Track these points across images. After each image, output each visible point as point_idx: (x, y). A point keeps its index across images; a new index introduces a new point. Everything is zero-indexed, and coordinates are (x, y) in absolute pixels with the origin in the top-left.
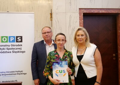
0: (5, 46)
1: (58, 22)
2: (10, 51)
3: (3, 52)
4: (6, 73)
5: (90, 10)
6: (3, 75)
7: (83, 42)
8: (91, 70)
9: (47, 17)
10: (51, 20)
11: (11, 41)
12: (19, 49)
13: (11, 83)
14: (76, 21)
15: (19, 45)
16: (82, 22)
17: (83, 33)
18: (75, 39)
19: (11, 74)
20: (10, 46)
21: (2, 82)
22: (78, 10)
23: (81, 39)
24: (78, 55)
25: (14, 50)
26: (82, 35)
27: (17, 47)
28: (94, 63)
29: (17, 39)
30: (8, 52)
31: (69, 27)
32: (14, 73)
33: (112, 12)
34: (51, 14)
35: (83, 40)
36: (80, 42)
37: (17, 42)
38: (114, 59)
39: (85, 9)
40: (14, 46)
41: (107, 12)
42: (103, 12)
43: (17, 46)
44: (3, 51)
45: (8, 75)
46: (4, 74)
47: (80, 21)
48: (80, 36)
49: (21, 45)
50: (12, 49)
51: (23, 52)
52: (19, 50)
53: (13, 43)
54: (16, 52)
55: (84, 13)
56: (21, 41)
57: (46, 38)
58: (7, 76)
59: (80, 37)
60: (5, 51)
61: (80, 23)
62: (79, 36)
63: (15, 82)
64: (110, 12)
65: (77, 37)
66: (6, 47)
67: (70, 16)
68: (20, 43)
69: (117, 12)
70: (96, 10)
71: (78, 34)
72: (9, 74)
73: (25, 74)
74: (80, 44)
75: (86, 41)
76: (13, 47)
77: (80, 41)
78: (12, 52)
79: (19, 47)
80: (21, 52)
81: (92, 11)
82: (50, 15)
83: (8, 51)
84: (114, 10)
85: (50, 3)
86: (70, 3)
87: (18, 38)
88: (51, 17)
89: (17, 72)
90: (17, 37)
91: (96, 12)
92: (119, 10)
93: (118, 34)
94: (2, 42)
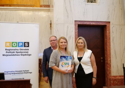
0: (15, 50)
1: (58, 31)
2: (19, 54)
4: (15, 72)
5: (83, 22)
6: (12, 74)
7: (82, 48)
8: (88, 69)
10: (51, 29)
11: (20, 46)
12: (27, 52)
13: (19, 80)
14: (72, 31)
15: (26, 50)
19: (19, 73)
20: (19, 50)
21: (11, 79)
22: (74, 22)
24: (78, 57)
25: (22, 53)
26: (82, 43)
27: (25, 51)
28: (90, 63)
29: (25, 45)
30: (17, 55)
31: (66, 35)
32: (21, 72)
33: (101, 24)
35: (82, 46)
37: (25, 46)
38: (102, 61)
39: (79, 21)
41: (97, 24)
42: (94, 24)
44: (13, 54)
45: (16, 73)
46: (13, 73)
49: (28, 50)
50: (21, 52)
51: (29, 55)
52: (26, 54)
53: (21, 48)
54: (23, 55)
55: (78, 25)
56: (28, 46)
58: (16, 74)
59: (80, 44)
60: (15, 54)
61: (75, 32)
62: (79, 43)
63: (22, 79)
65: (78, 44)
66: (15, 51)
67: (68, 26)
68: (27, 48)
69: (104, 24)
70: (88, 22)
73: (31, 73)
74: (80, 49)
75: (84, 47)
76: (21, 51)
77: (80, 47)
78: (20, 55)
79: (26, 51)
80: (28, 55)
81: (85, 23)
83: (17, 54)
84: (102, 22)
86: (68, 16)
87: (26, 44)
88: (51, 27)
89: (24, 71)
90: (25, 43)
91: (88, 23)
92: (106, 23)
93: (105, 42)
94: (13, 46)
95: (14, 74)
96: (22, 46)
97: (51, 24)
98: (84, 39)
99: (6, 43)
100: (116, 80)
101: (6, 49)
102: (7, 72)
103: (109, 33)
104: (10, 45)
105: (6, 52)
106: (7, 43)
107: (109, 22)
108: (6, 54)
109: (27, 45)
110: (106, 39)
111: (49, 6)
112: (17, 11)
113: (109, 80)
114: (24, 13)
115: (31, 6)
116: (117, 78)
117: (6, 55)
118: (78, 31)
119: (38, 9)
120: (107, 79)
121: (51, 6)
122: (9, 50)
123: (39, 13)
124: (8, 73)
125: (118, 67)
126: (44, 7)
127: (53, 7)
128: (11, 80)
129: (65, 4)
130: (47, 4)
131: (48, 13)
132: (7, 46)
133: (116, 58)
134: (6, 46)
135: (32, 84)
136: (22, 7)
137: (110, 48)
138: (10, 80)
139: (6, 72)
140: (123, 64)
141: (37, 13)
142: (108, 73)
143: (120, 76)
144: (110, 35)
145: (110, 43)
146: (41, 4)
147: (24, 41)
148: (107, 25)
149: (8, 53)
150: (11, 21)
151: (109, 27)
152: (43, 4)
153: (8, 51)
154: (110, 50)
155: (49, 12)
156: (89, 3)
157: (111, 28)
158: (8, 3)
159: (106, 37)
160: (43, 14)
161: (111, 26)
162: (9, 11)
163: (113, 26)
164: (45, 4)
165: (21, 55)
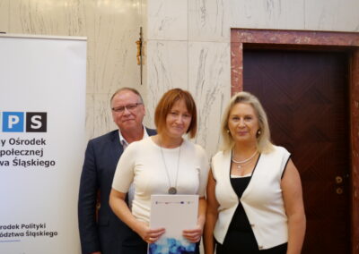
2: (5, 158)
5: (265, 33)
9: (126, 51)
10: (141, 63)
11: (10, 126)
12: (37, 153)
14: (221, 70)
15: (34, 142)
16: (240, 73)
17: (250, 111)
18: (226, 127)
19: (7, 235)
20: (7, 143)
22: (227, 33)
23: (246, 130)
24: (233, 177)
25: (19, 157)
26: (247, 118)
27: (30, 147)
29: (29, 123)
31: (197, 88)
32: (15, 231)
33: (335, 44)
34: (141, 44)
36: (240, 138)
37: (29, 130)
38: (339, 191)
39: (250, 30)
40: (18, 142)
41: (320, 43)
42: (308, 40)
43: (28, 142)
47: (232, 69)
48: (242, 119)
49: (43, 142)
50: (13, 152)
51: (47, 164)
52: (35, 158)
53: (16, 135)
54: (24, 164)
55: (245, 45)
56: (43, 129)
57: (125, 123)
59: (242, 123)
61: (233, 75)
62: (237, 118)
64: (327, 41)
67: (202, 51)
68: (38, 136)
69: (349, 43)
70: (285, 34)
71: (235, 113)
72: (1, 235)
73: (52, 234)
75: (258, 135)
76: (16, 147)
78: (11, 163)
79: (35, 147)
80: (40, 163)
81: (273, 39)
82: (137, 46)
84: (341, 36)
85: (136, 9)
86: (203, 10)
87: (33, 120)
88: (140, 54)
89: (27, 227)
90: (30, 115)
91: (284, 40)
92: (355, 37)
93: (353, 114)
96: (17, 128)
97: (140, 43)
98: (254, 100)
109: (40, 124)
110: (356, 104)
118: (244, 71)
165: (16, 163)
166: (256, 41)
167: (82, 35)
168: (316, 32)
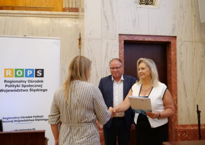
0: (20, 82)
1: (91, 51)
2: (26, 88)
3: (17, 91)
4: (20, 119)
5: (133, 36)
6: (15, 121)
10: (80, 48)
11: (28, 75)
12: (39, 86)
14: (115, 51)
15: (38, 81)
16: (123, 53)
19: (27, 120)
20: (27, 82)
22: (118, 36)
25: (32, 88)
27: (37, 84)
29: (36, 73)
30: (24, 91)
31: (105, 58)
32: (31, 119)
33: (161, 41)
37: (36, 76)
39: (127, 35)
40: (32, 82)
41: (155, 40)
42: (150, 39)
43: (36, 82)
44: (17, 88)
45: (23, 121)
46: (17, 119)
47: (119, 51)
49: (42, 81)
50: (29, 86)
51: (44, 90)
52: (39, 88)
53: (31, 79)
54: (34, 91)
55: (125, 41)
56: (42, 76)
58: (21, 122)
60: (20, 88)
61: (120, 53)
63: (32, 131)
66: (21, 84)
67: (107, 43)
68: (40, 79)
69: (167, 40)
70: (141, 37)
72: (25, 121)
73: (46, 120)
76: (31, 84)
78: (29, 90)
79: (39, 84)
80: (41, 90)
81: (136, 39)
82: (78, 41)
83: (23, 88)
84: (164, 37)
86: (108, 27)
87: (38, 72)
88: (80, 44)
89: (36, 117)
90: (37, 70)
91: (141, 39)
92: (169, 38)
93: (168, 69)
94: (16, 76)
95: (18, 121)
97: (80, 39)
99: (5, 70)
100: (185, 131)
101: (5, 81)
102: (7, 119)
103: (175, 55)
104: (12, 73)
105: (6, 86)
106: (7, 71)
107: (176, 37)
108: (5, 88)
109: (41, 74)
110: (170, 65)
111: (76, 10)
112: (24, 18)
113: (174, 132)
114: (36, 21)
115: (47, 9)
116: (187, 128)
117: (5, 91)
118: (124, 52)
119: (59, 15)
120: (172, 129)
121: (80, 10)
122: (11, 82)
123: (61, 22)
124: (9, 120)
125: (188, 111)
126: (69, 11)
127: (83, 11)
128: (14, 131)
129: (104, 7)
130: (74, 7)
131: (75, 21)
132: (7, 75)
133: (186, 96)
134: (5, 76)
135: (48, 138)
136: (33, 10)
137: (176, 79)
138: (12, 132)
139: (5, 118)
140: (197, 106)
141: (56, 21)
142: (173, 120)
143: (192, 126)
144: (176, 58)
145: (176, 71)
146: (64, 7)
147: (35, 68)
148: (172, 42)
149: (9, 86)
150: (13, 34)
151: (175, 45)
152: (67, 6)
153: (9, 84)
154: (176, 83)
155: (77, 20)
156: (142, 6)
157: (178, 46)
158: (9, 3)
159: (170, 60)
160: (67, 23)
161: (178, 43)
162: (11, 17)
163: (182, 44)
164: (71, 6)
165: (31, 90)
166: (129, 39)
167: (54, 37)
168: (154, 36)
